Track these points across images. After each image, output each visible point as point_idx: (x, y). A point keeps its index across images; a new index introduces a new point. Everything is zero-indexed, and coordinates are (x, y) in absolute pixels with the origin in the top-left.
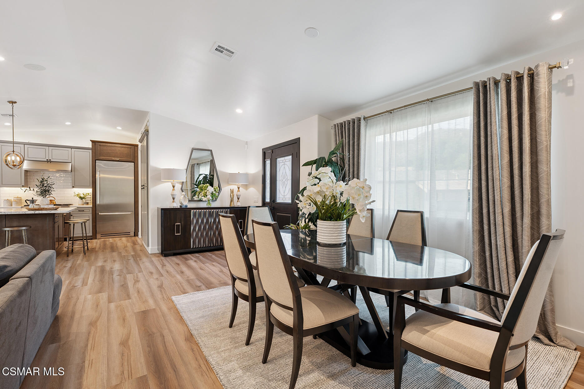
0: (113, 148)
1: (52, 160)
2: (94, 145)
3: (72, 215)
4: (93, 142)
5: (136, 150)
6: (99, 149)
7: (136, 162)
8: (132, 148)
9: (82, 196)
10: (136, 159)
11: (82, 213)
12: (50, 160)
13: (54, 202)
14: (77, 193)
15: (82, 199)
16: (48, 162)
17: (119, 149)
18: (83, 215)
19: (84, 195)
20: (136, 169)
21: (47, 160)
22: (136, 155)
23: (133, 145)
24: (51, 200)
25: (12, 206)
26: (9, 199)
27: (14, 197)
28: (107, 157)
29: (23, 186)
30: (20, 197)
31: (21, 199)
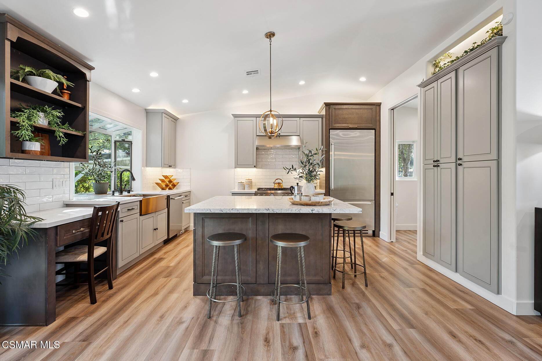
0: (350, 111)
1: (282, 134)
4: (326, 104)
5: (378, 110)
6: (333, 113)
7: (378, 128)
8: (373, 110)
10: (378, 124)
12: (280, 134)
13: (282, 185)
17: (357, 112)
20: (377, 139)
22: (378, 118)
23: (375, 105)
24: (279, 183)
25: (244, 189)
26: (242, 182)
27: (246, 180)
28: (343, 124)
29: (255, 166)
30: (251, 180)
31: (252, 181)
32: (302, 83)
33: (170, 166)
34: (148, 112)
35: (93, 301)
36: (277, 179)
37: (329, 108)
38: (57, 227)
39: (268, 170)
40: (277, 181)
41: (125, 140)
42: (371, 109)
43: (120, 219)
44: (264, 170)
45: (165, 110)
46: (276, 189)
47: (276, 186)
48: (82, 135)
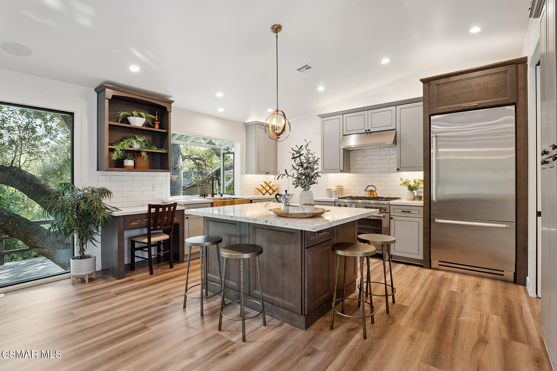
0: (464, 83)
1: (372, 130)
2: (427, 86)
3: (392, 218)
4: (425, 81)
5: (520, 72)
6: (435, 92)
7: (521, 101)
8: (508, 72)
9: (412, 184)
10: (521, 93)
11: (406, 215)
12: (369, 130)
13: (375, 193)
14: (404, 180)
15: (412, 190)
16: (367, 133)
17: (477, 80)
18: (409, 219)
19: (415, 183)
20: (521, 120)
21: (366, 131)
22: (521, 84)
23: (514, 64)
24: (371, 191)
25: (332, 197)
26: (330, 189)
27: (336, 186)
28: (451, 104)
29: (341, 171)
30: (343, 186)
31: (343, 188)
32: (385, 61)
33: (266, 173)
34: (247, 126)
35: (151, 273)
36: (369, 186)
37: (429, 86)
38: (125, 216)
39: (363, 175)
40: (369, 188)
41: (230, 152)
42: (506, 72)
43: (186, 217)
44: (358, 175)
45: (257, 121)
46: (368, 198)
47: (367, 195)
48: (166, 152)
